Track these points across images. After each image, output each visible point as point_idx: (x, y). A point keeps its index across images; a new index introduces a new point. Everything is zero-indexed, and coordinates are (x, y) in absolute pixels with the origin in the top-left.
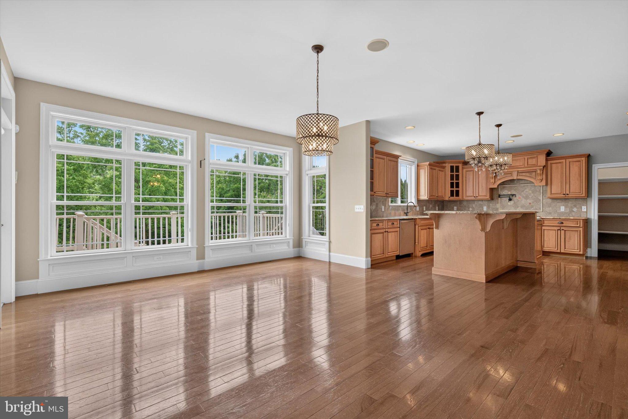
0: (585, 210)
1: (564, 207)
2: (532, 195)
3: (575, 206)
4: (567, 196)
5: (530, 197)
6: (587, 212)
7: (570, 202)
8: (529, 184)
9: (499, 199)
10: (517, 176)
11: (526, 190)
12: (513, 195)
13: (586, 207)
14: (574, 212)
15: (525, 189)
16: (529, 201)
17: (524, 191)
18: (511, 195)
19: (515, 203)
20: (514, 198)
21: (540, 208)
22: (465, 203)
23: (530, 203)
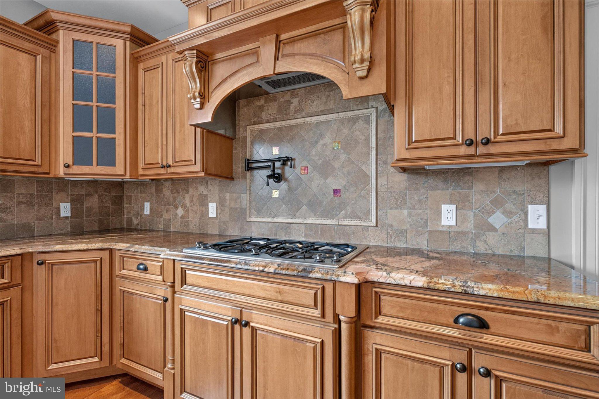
0: (542, 224)
1: (453, 207)
2: (343, 157)
3: (498, 203)
4: (481, 150)
5: (336, 165)
6: (548, 233)
7: (479, 186)
8: (332, 116)
9: (248, 174)
10: (276, 58)
11: (322, 142)
12: (286, 161)
13: (542, 209)
14: (494, 230)
15: (322, 136)
16: (334, 183)
17: (317, 143)
18: (279, 160)
19: (290, 189)
20: (288, 171)
21: (369, 212)
22: (167, 192)
23: (336, 192)
